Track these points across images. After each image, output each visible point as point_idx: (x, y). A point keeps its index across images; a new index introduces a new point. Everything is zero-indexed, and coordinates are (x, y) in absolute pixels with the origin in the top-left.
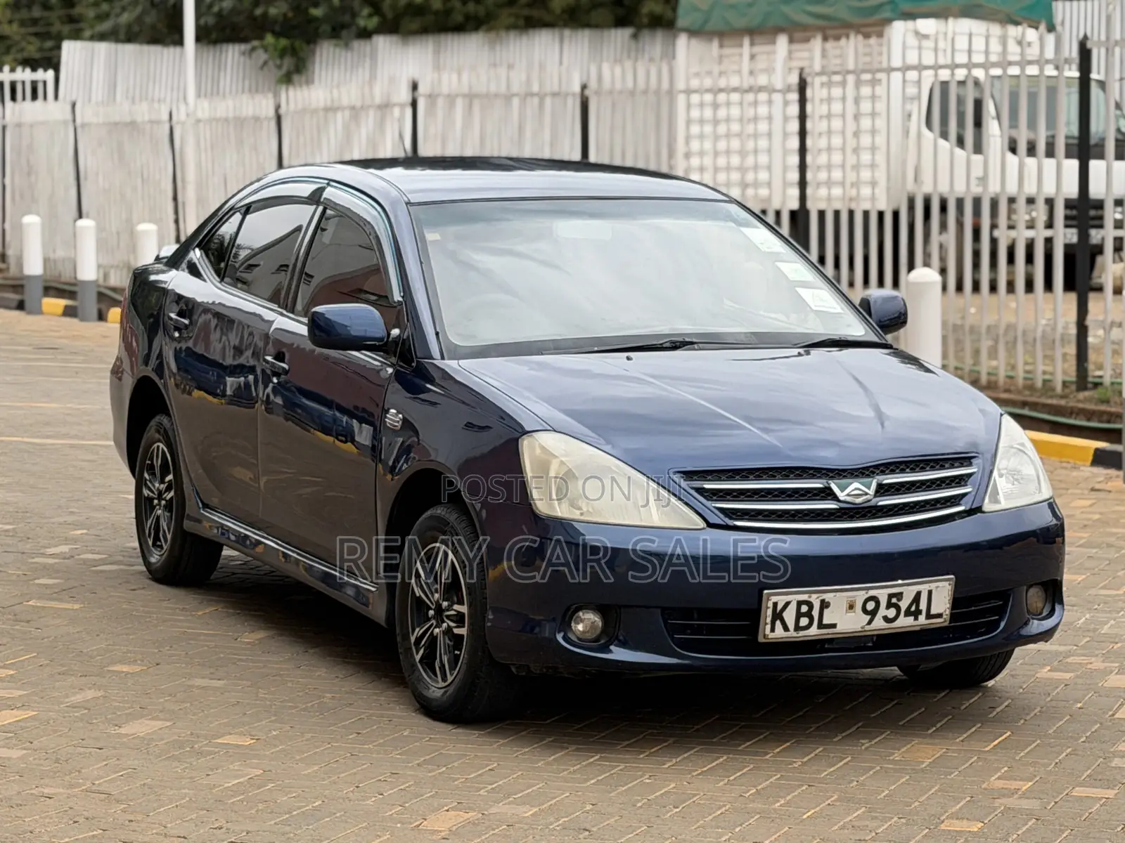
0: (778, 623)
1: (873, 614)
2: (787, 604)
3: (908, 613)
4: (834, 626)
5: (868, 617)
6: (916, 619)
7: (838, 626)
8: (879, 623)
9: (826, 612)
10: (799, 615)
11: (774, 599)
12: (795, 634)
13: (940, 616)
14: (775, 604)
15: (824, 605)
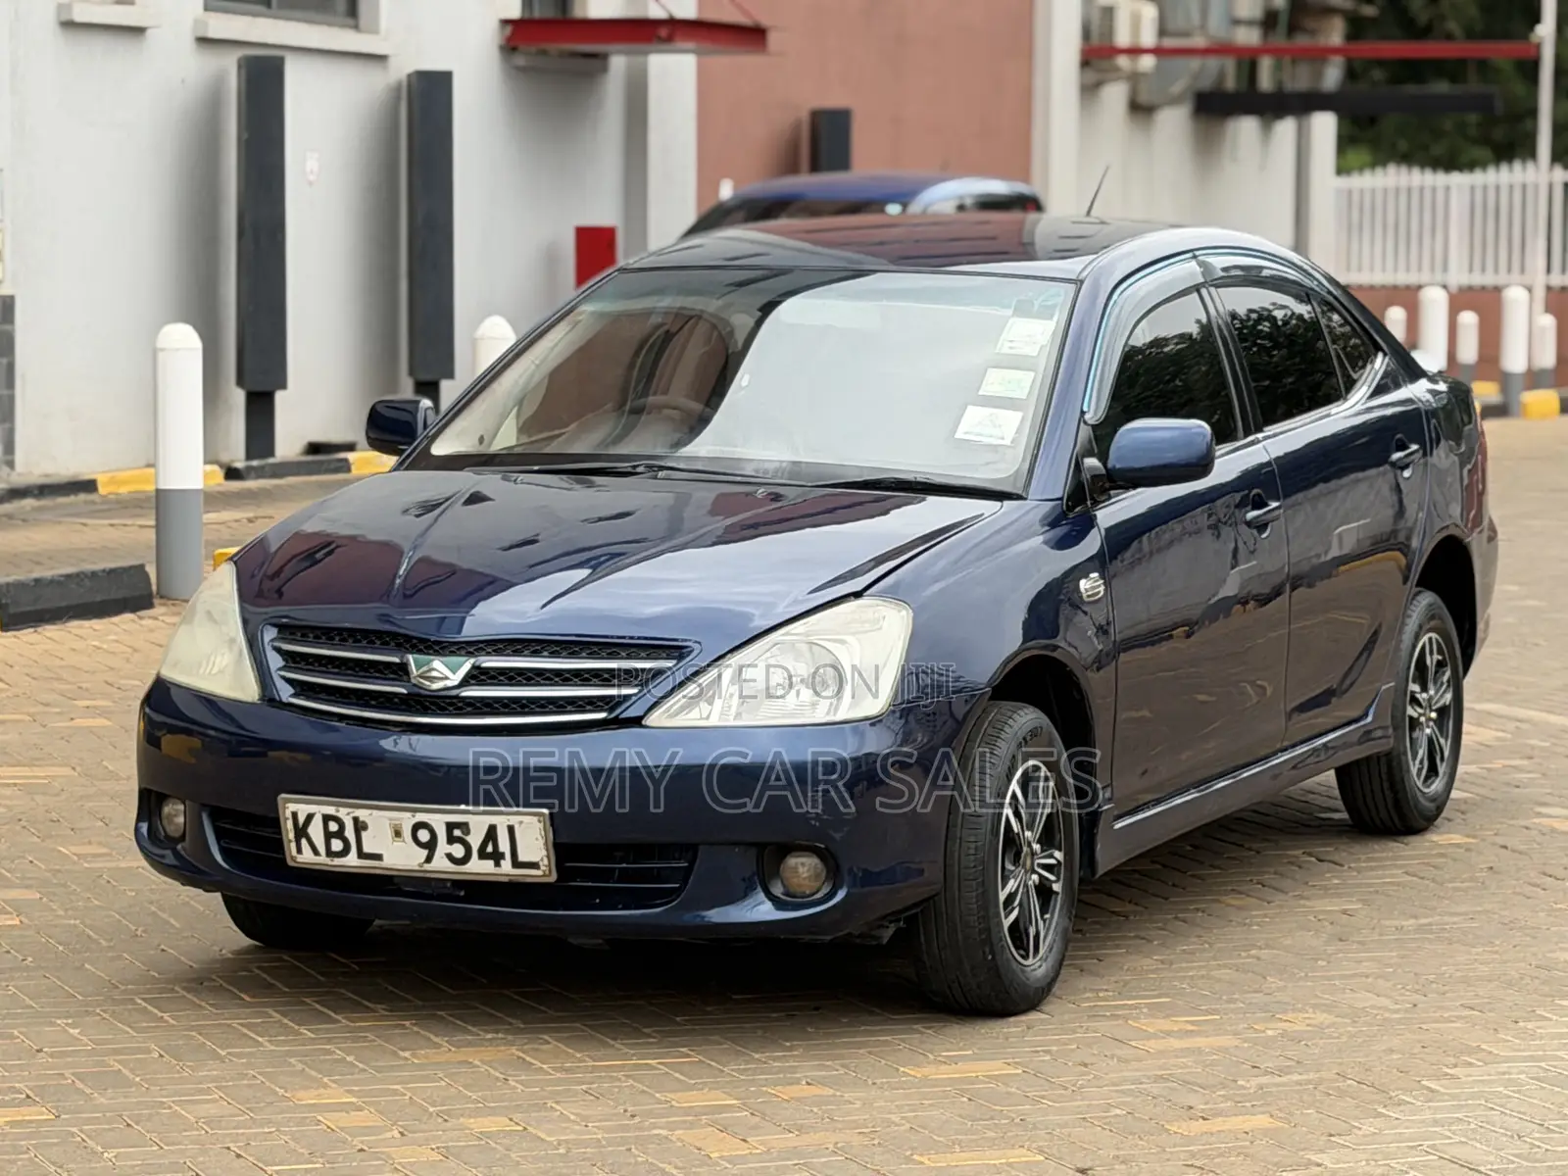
0: (304, 841)
1: (431, 846)
2: (310, 817)
3: (483, 855)
4: (378, 857)
5: (425, 853)
6: (497, 864)
7: (385, 857)
8: (440, 863)
9: (364, 834)
10: (329, 836)
11: (292, 807)
12: (328, 861)
13: (534, 865)
14: (295, 815)
15: (360, 827)
